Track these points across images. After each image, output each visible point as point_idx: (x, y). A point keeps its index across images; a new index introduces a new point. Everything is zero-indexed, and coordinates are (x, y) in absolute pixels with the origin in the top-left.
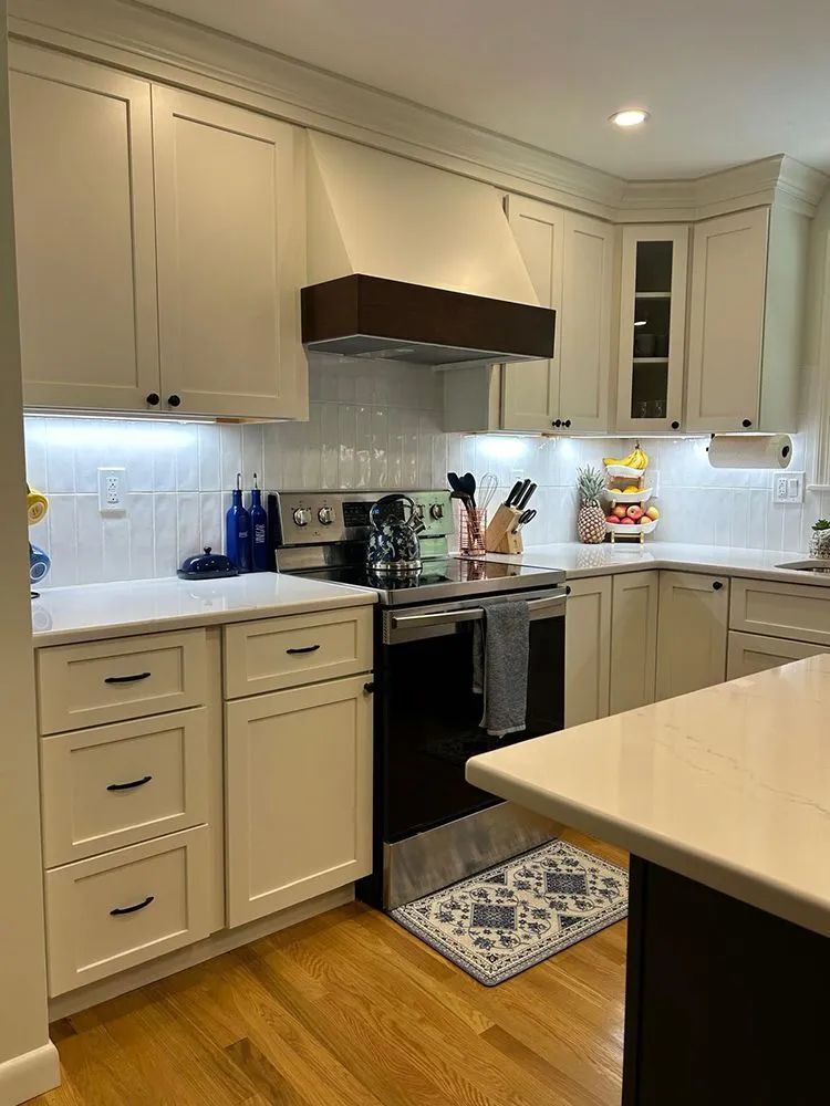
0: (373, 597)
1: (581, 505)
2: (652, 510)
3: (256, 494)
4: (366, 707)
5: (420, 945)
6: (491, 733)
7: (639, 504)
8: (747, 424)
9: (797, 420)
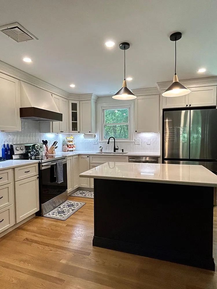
0: (38, 162)
1: (63, 145)
2: (75, 146)
3: (8, 145)
4: (38, 181)
5: (51, 219)
6: (58, 183)
7: (73, 145)
8: (90, 132)
9: (96, 131)
